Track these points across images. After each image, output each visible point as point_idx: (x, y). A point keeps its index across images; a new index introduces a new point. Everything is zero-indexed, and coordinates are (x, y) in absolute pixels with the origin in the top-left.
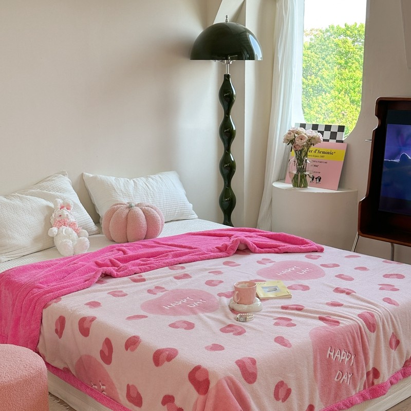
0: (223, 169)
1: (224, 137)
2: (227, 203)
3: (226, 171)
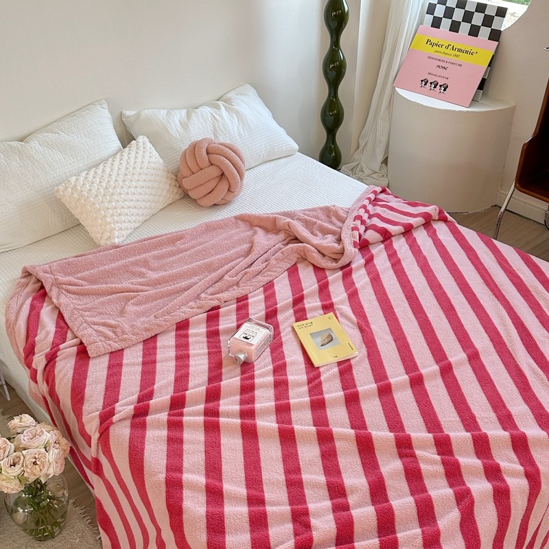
0: (329, 71)
1: (331, 24)
2: (333, 117)
3: (333, 74)
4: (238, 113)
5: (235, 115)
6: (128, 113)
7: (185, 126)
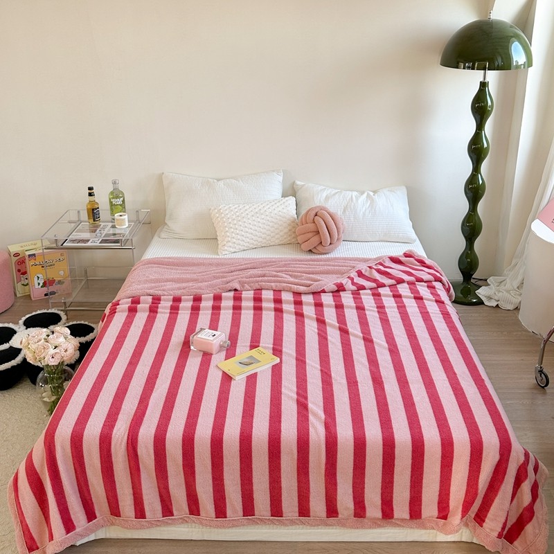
1: (471, 155)
3: (472, 193)
4: (372, 201)
5: (369, 202)
6: (298, 183)
7: (327, 198)
